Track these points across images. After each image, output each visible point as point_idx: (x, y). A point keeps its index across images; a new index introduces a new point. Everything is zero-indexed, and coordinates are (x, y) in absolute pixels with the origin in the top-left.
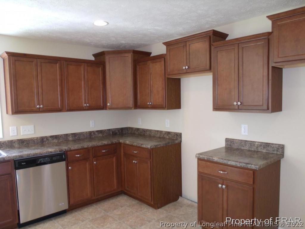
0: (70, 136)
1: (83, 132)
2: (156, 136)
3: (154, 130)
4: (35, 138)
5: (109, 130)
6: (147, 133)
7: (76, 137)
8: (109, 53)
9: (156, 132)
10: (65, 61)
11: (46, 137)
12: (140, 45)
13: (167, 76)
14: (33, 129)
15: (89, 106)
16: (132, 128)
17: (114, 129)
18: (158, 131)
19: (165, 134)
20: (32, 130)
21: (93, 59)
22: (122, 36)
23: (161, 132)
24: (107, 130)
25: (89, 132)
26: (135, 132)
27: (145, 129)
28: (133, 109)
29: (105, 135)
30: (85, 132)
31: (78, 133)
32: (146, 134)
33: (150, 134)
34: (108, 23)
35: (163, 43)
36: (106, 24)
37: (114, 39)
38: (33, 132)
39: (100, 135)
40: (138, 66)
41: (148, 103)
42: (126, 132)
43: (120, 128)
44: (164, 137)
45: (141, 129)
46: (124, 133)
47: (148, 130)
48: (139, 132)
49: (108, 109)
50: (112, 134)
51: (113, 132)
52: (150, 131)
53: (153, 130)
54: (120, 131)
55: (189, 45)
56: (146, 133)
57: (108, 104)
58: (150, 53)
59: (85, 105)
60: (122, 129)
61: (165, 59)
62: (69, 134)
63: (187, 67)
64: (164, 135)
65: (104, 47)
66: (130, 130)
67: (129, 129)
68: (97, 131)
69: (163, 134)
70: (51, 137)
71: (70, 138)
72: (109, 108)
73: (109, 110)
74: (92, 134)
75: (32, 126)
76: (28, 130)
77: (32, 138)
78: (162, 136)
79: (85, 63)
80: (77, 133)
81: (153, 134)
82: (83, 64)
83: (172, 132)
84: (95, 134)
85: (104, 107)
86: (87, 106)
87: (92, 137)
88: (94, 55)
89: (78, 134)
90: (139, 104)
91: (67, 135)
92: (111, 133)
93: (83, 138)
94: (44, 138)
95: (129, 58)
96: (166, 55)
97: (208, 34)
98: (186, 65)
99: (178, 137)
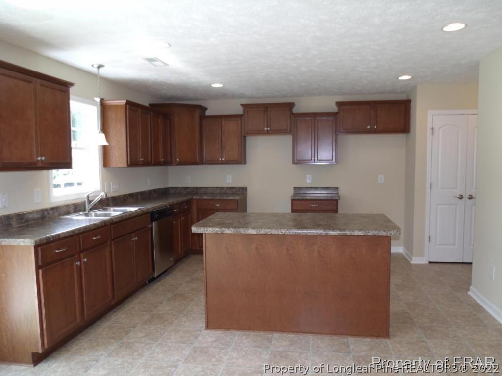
2: (215, 192)
6: (202, 191)
9: (214, 189)
19: (228, 189)
26: (182, 191)
27: (198, 187)
32: (199, 192)
33: (205, 192)
35: (241, 105)
40: (204, 122)
41: (220, 159)
45: (192, 187)
48: (189, 191)
55: (270, 110)
57: (178, 160)
61: (241, 119)
63: (268, 129)
64: (225, 191)
81: (209, 191)
83: (236, 187)
88: (150, 105)
90: (205, 160)
95: (196, 113)
96: (241, 115)
97: (291, 105)
98: (267, 127)
99: (243, 190)
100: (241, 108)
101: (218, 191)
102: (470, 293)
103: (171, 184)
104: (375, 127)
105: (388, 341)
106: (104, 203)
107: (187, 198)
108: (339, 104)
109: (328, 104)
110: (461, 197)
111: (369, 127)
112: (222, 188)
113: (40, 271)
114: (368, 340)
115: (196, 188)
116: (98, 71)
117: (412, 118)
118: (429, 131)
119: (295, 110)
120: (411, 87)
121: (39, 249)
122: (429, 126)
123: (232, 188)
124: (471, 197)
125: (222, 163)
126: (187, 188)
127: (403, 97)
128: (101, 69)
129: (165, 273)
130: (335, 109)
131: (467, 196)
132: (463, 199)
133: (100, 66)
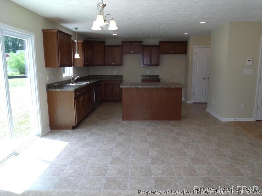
6: (104, 77)
19: (115, 76)
81: (107, 77)
96: (121, 46)
97: (141, 42)
98: (132, 51)
99: (121, 76)
100: (121, 43)
102: (206, 110)
103: (90, 74)
104: (174, 52)
105: (181, 121)
106: (78, 80)
107: (100, 80)
108: (160, 42)
109: (156, 42)
110: (205, 79)
111: (172, 52)
112: (112, 76)
113: (75, 99)
114: (175, 121)
115: (102, 76)
116: (76, 30)
117: (188, 49)
118: (194, 54)
119: (143, 44)
120: (188, 37)
121: (75, 92)
122: (194, 52)
123: (117, 76)
124: (208, 79)
125: (114, 65)
126: (98, 76)
127: (184, 40)
128: (77, 29)
129: (97, 107)
130: (158, 44)
131: (207, 78)
132: (206, 79)
133: (76, 28)
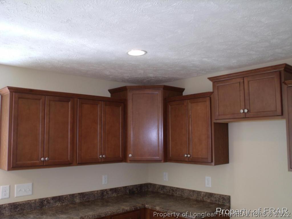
0: (77, 197)
1: (94, 191)
2: (191, 198)
3: (188, 190)
4: (32, 200)
5: (125, 187)
6: (178, 193)
7: (85, 199)
8: (132, 88)
9: (191, 193)
10: (79, 98)
11: (47, 199)
12: (170, 80)
13: (214, 121)
14: (31, 189)
15: (106, 158)
16: (154, 185)
17: (131, 186)
18: (194, 191)
19: (206, 196)
20: (29, 190)
21: (108, 95)
22: (155, 69)
23: (199, 193)
24: (123, 187)
25: (100, 190)
26: (159, 190)
27: (174, 188)
28: (163, 161)
29: (120, 194)
30: (95, 191)
31: (88, 192)
32: (176, 195)
33: (181, 195)
34: (146, 52)
35: (209, 78)
36: (143, 53)
37: (142, 72)
38: (30, 193)
39: (115, 195)
40: (170, 106)
41: (186, 156)
42: (146, 190)
43: (138, 185)
44: (203, 199)
45: (168, 187)
46: (143, 191)
47: (178, 188)
48: (165, 191)
49: (128, 161)
50: (128, 193)
51: (130, 190)
52: (183, 190)
53: (186, 189)
54: (139, 189)
55: (249, 82)
56: (176, 193)
57: (130, 155)
58: (183, 90)
59: (100, 156)
60: (141, 186)
61: (210, 98)
62: (75, 194)
63: (246, 111)
64: (203, 198)
65: (123, 80)
66: (151, 187)
67: (149, 186)
68: (111, 190)
69: (202, 196)
70: (54, 198)
71: (77, 200)
72: (130, 161)
73: (130, 163)
74: (105, 193)
75: (30, 185)
76: (24, 190)
77: (28, 201)
78: (200, 198)
79: (103, 101)
80: (85, 192)
81: (186, 195)
82: (100, 102)
83: (215, 194)
84: (108, 194)
85: (123, 159)
86: (103, 157)
87: (104, 197)
89: (87, 194)
90: (170, 156)
91: (73, 196)
92: (128, 191)
93: (93, 199)
94: (44, 201)
95: (159, 95)
98: (244, 108)
100: (211, 83)
101: (194, 197)
125: (189, 161)
